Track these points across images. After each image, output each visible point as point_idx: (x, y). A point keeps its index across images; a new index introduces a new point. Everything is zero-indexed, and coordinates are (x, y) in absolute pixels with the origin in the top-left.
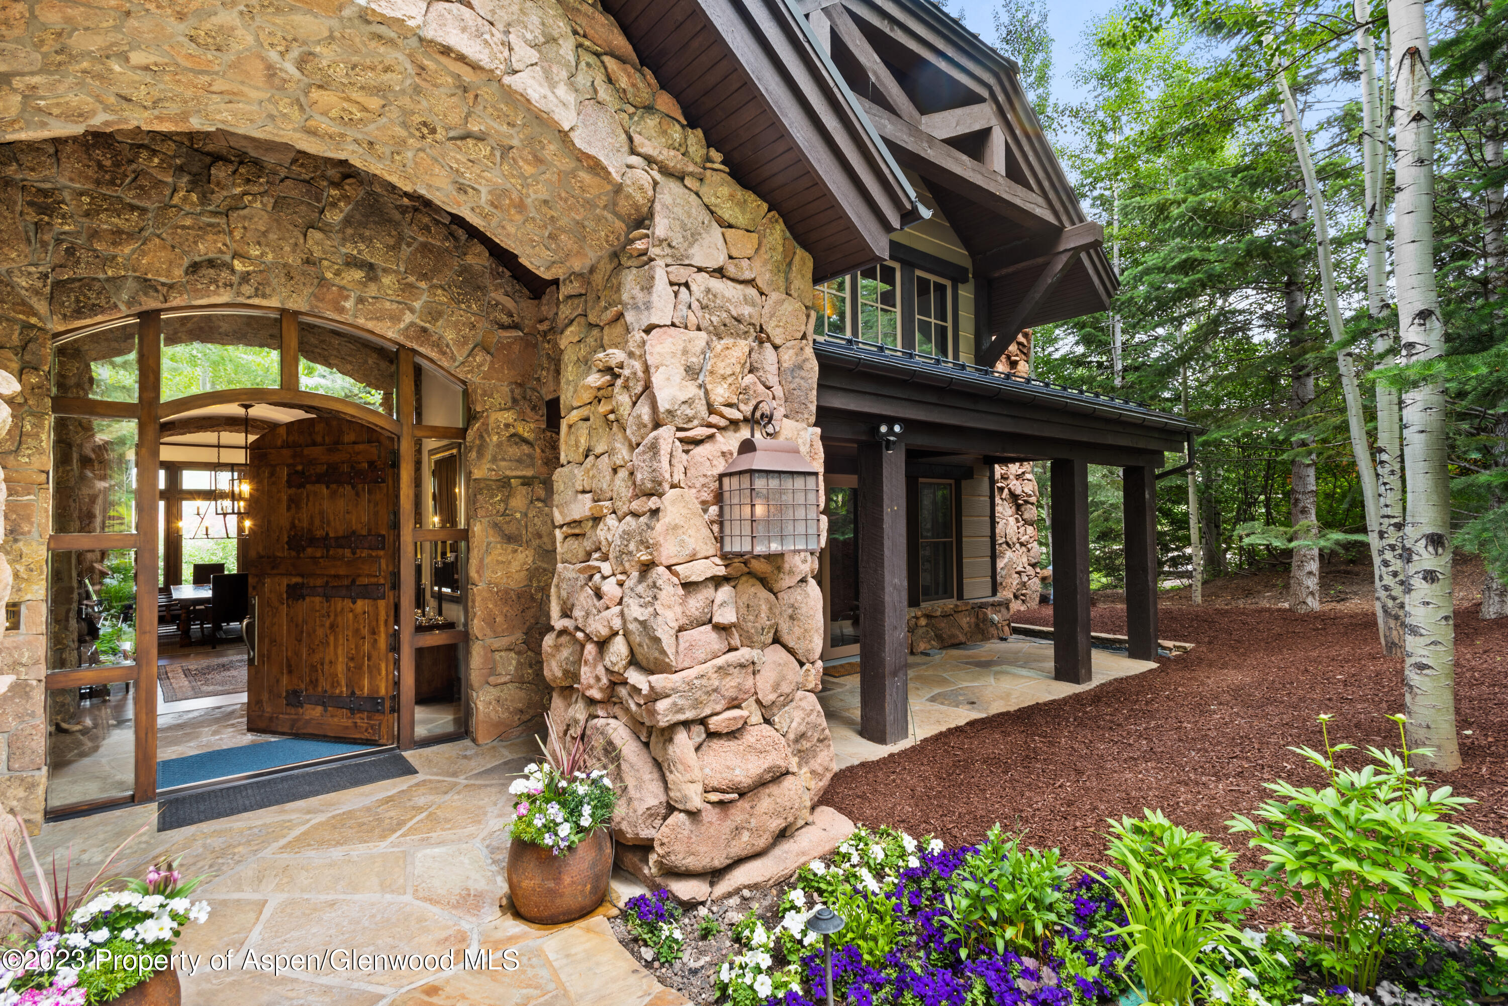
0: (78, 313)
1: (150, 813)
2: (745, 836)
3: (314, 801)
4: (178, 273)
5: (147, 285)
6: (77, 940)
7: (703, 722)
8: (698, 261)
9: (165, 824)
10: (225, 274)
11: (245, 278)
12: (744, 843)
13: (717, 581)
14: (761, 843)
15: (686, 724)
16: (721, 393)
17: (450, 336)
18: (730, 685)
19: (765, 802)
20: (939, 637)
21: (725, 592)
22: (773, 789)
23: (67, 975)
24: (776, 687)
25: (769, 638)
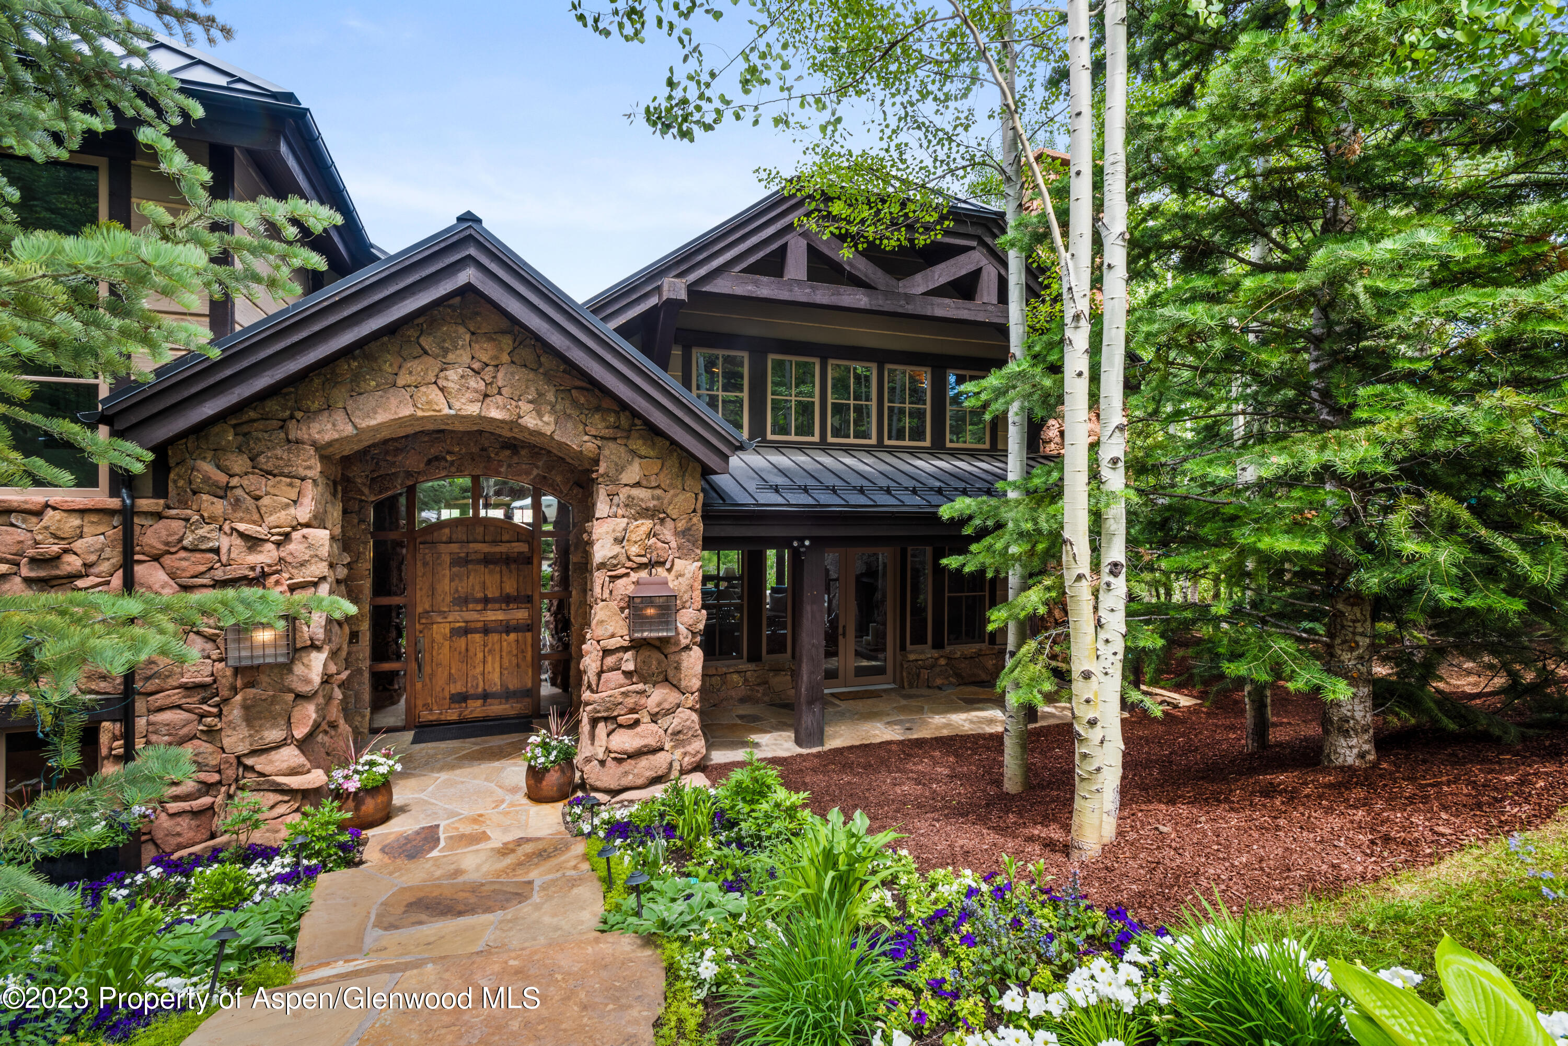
0: (381, 492)
1: (409, 735)
2: (631, 777)
3: (479, 739)
4: (422, 465)
5: (409, 474)
6: (360, 768)
7: (615, 718)
8: (624, 481)
9: (415, 741)
10: (443, 464)
11: (452, 463)
12: (628, 780)
13: (625, 649)
14: (640, 782)
15: (606, 719)
16: (634, 550)
17: (559, 479)
18: (630, 701)
19: (644, 762)
20: (957, 675)
21: (629, 655)
22: (651, 757)
23: (356, 777)
24: (659, 705)
25: (661, 677)
